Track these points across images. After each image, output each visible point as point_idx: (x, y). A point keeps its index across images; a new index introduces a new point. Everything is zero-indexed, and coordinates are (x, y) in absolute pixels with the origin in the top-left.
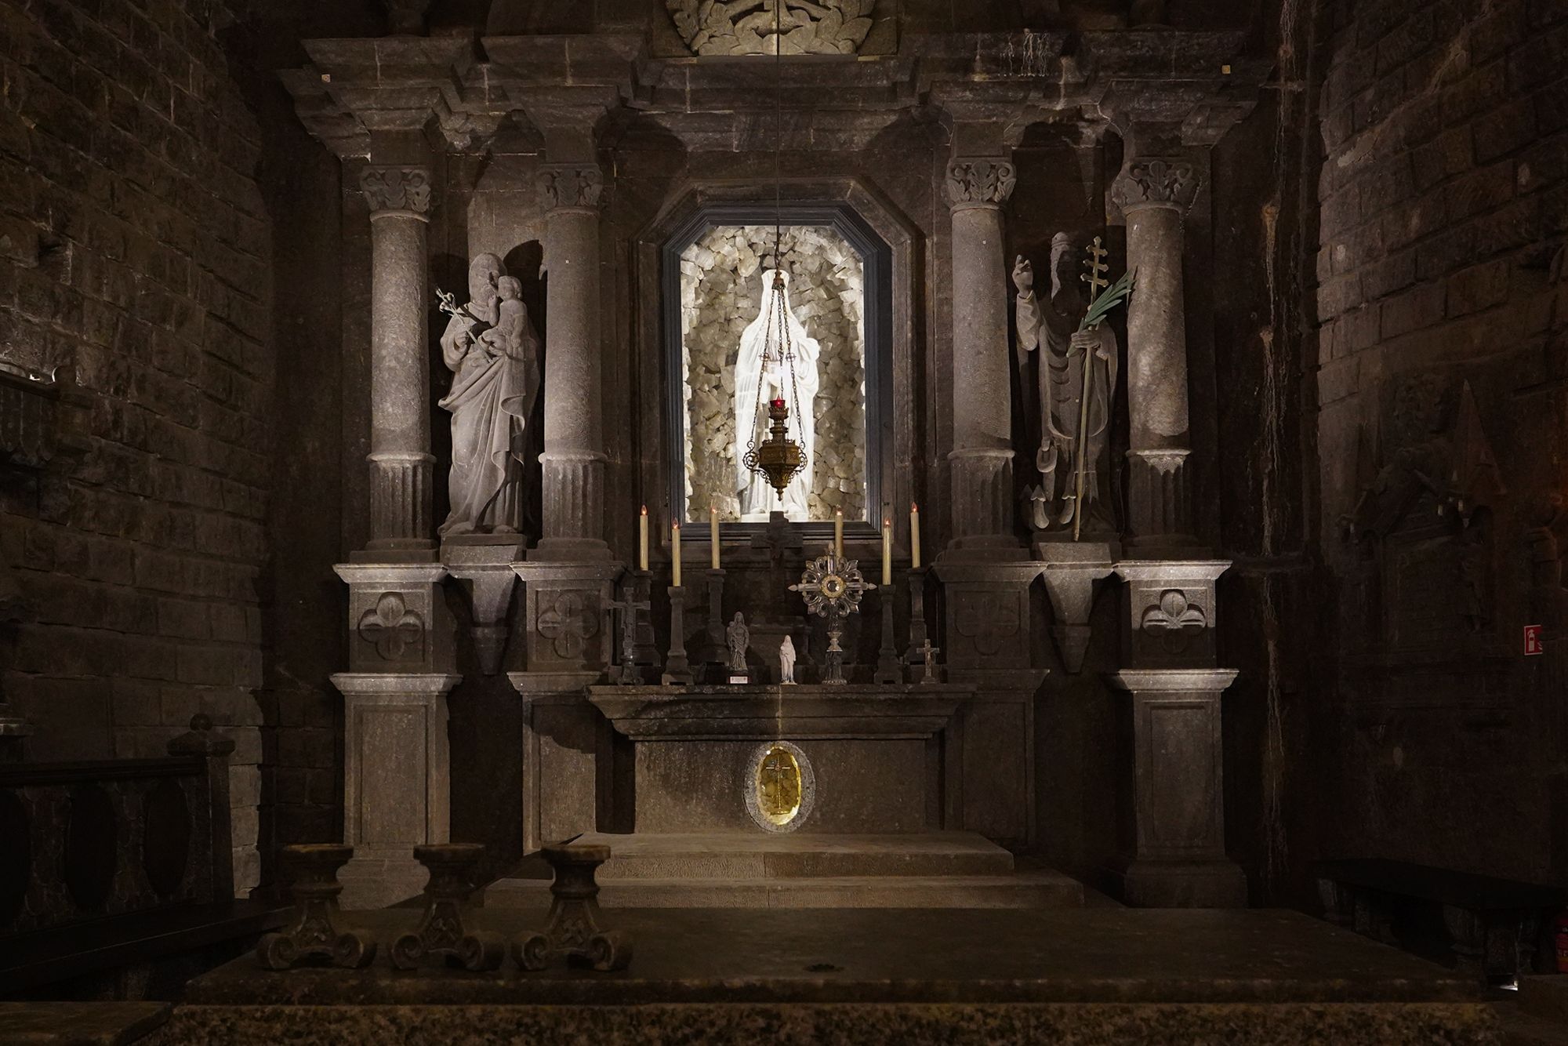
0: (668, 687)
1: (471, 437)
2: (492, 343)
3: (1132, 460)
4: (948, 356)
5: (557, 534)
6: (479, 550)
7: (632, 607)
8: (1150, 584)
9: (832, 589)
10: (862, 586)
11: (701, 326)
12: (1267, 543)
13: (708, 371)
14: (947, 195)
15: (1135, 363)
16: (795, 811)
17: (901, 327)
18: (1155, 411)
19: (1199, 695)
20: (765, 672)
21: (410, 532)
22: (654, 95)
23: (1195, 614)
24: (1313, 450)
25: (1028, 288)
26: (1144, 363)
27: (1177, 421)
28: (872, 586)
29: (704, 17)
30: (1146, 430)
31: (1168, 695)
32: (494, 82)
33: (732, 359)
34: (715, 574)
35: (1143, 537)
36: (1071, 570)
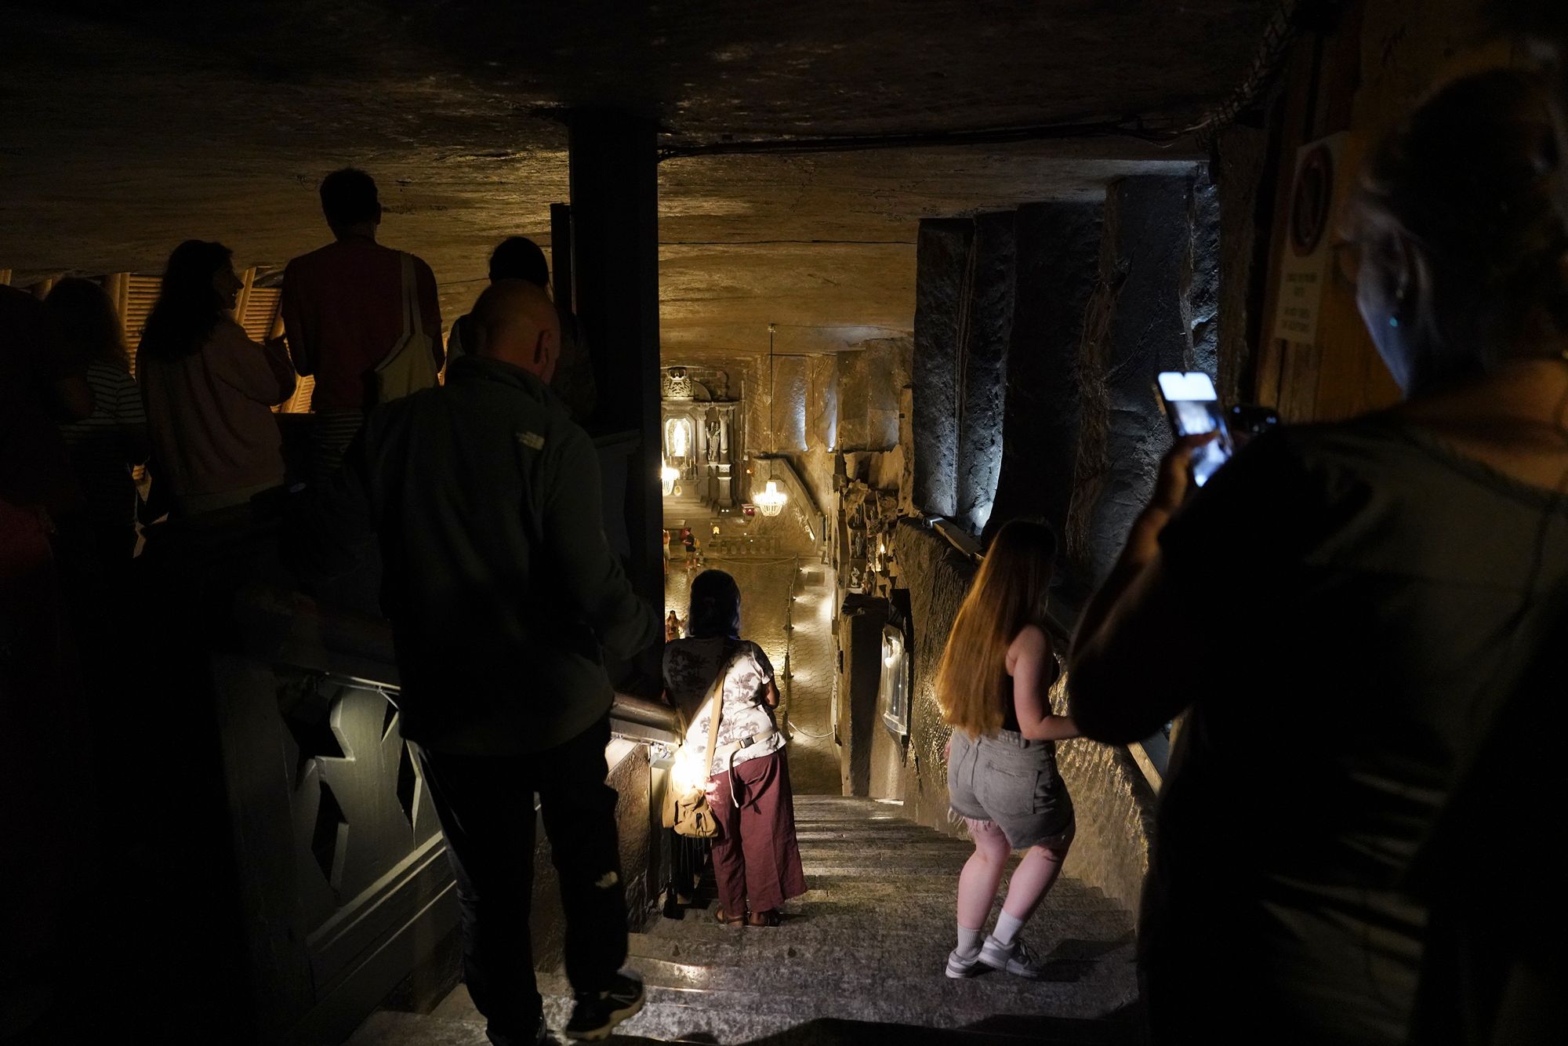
3: (721, 453)
4: (699, 437)
8: (722, 467)
15: (721, 440)
17: (694, 433)
18: (724, 446)
19: (727, 480)
23: (726, 471)
25: (709, 430)
27: (726, 448)
30: (722, 449)
31: (724, 480)
35: (721, 461)
36: (713, 465)
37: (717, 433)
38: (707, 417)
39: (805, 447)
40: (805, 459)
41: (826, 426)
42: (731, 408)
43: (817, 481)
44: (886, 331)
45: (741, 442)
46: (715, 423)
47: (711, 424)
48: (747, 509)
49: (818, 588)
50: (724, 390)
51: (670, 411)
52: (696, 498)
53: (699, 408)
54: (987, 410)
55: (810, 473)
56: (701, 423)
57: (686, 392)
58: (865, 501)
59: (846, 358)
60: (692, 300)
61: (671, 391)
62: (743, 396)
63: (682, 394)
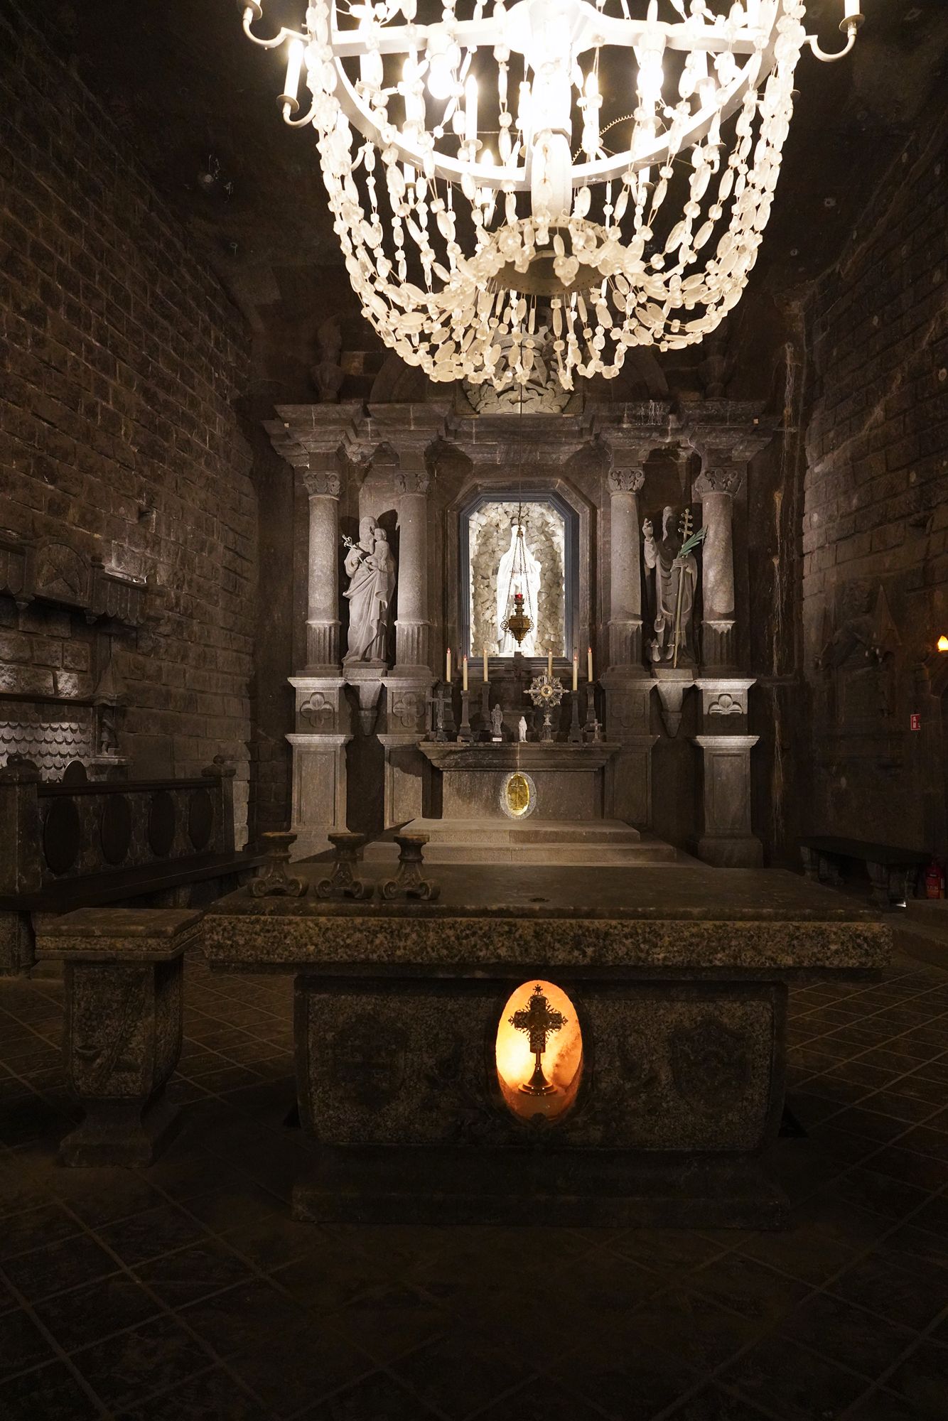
0: (460, 743)
1: (360, 611)
2: (371, 563)
3: (704, 626)
4: (608, 571)
5: (403, 663)
6: (363, 670)
7: (442, 701)
8: (713, 691)
9: (546, 693)
10: (562, 691)
11: (479, 555)
12: (775, 669)
13: (483, 578)
14: (608, 485)
15: (706, 575)
16: (526, 808)
17: (583, 556)
18: (717, 600)
19: (739, 749)
20: (511, 736)
21: (327, 661)
22: (456, 434)
23: (737, 707)
24: (800, 621)
25: (651, 536)
26: (712, 575)
27: (728, 606)
28: (567, 691)
29: (482, 394)
30: (712, 610)
31: (722, 749)
32: (374, 428)
33: (496, 572)
34: (485, 684)
35: (710, 666)
36: (672, 683)
37: (685, 548)
38: (646, 479)
46: (677, 509)
47: (664, 514)
53: (608, 447)
56: (619, 509)
62: (788, 411)
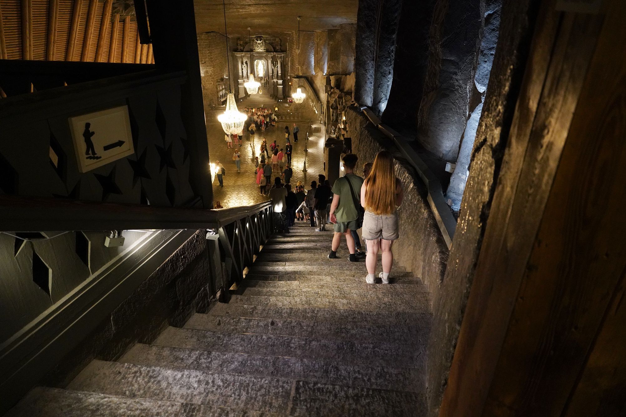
2: (245, 67)
11: (256, 65)
17: (267, 66)
22: (253, 53)
23: (281, 83)
25: (273, 65)
31: (279, 88)
33: (258, 67)
38: (272, 59)
39: (314, 73)
40: (314, 78)
41: (323, 63)
42: (282, 55)
43: (319, 88)
44: (349, 20)
45: (287, 70)
46: (276, 62)
47: (274, 63)
48: (289, 100)
49: (318, 134)
50: (279, 47)
51: (256, 56)
52: (268, 95)
53: (269, 55)
54: (388, 58)
55: (316, 84)
56: (270, 62)
57: (263, 48)
58: (338, 97)
59: (332, 32)
60: (263, 4)
61: (256, 47)
62: (288, 50)
63: (261, 49)
